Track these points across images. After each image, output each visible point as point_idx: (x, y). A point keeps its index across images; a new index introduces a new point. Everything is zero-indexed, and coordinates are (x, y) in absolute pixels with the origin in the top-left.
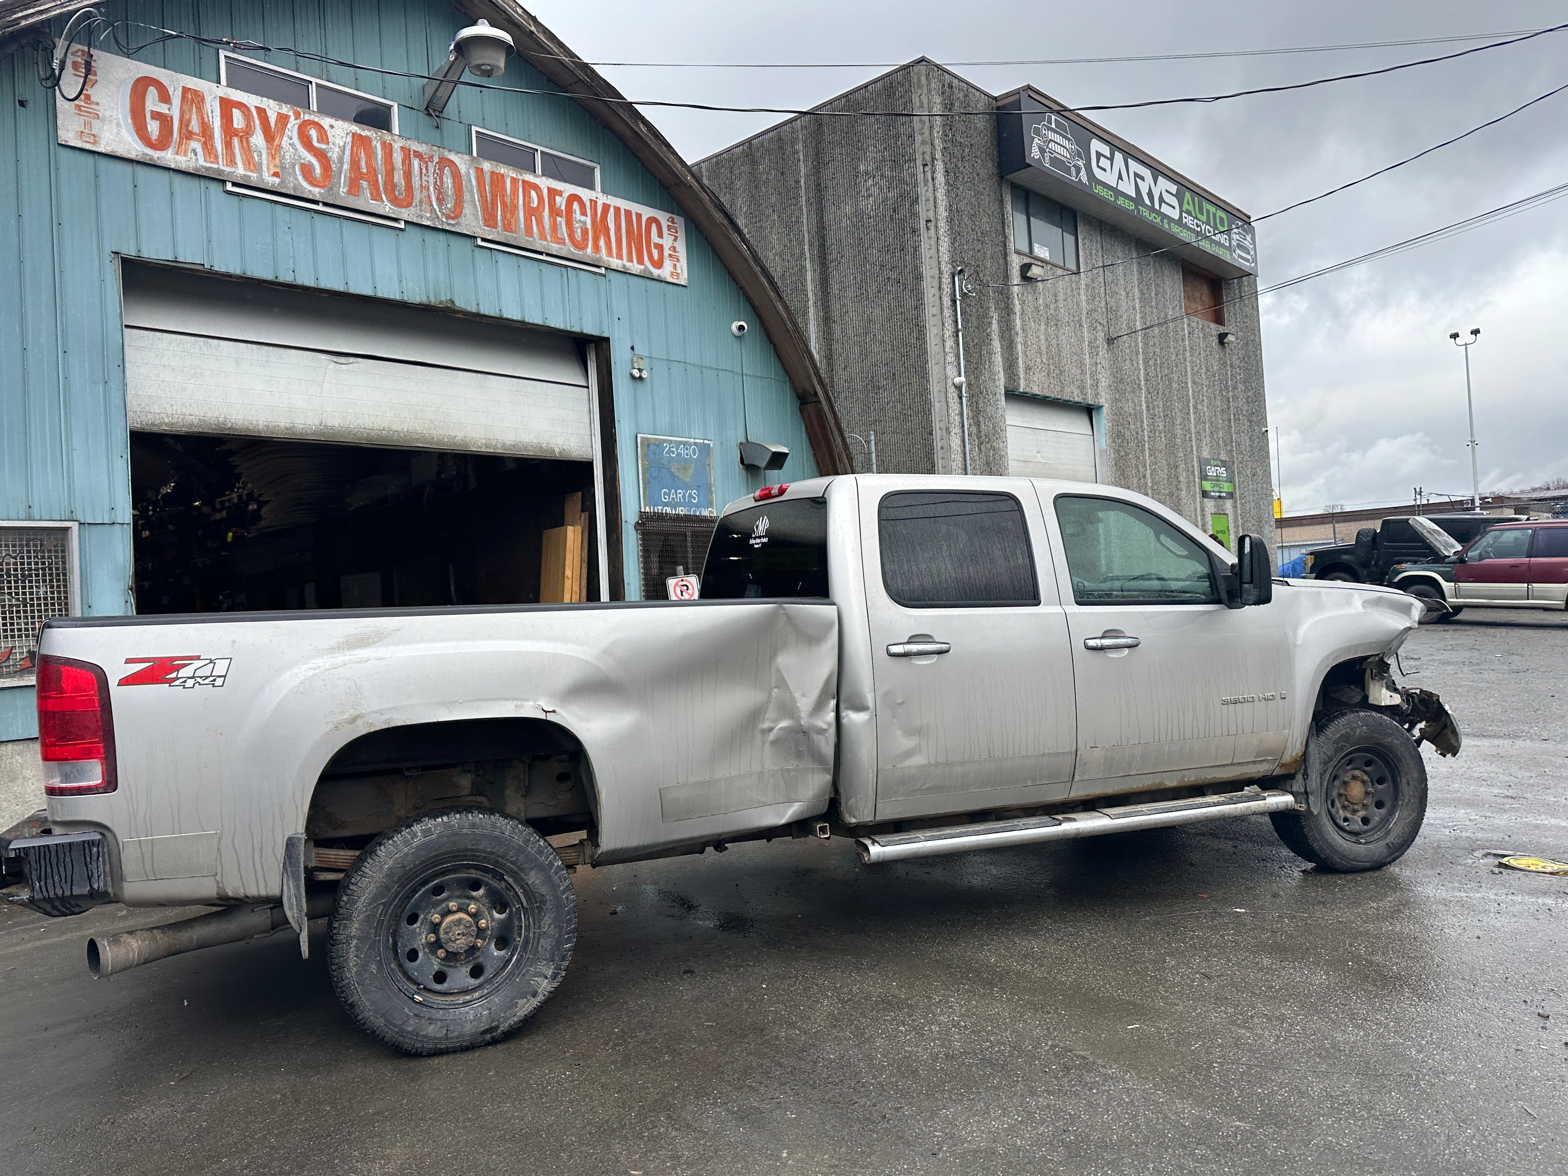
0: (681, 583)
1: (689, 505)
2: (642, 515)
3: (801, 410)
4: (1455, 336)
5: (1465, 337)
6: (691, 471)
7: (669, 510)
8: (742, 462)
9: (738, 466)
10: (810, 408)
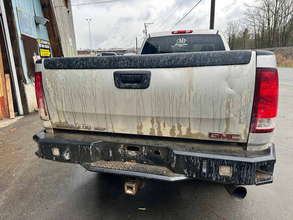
0: (36, 58)
1: (29, 33)
2: (22, 35)
3: (42, 10)
4: (87, 20)
5: (89, 20)
6: (28, 23)
7: (26, 34)
8: (35, 22)
9: (35, 24)
10: (46, 9)
